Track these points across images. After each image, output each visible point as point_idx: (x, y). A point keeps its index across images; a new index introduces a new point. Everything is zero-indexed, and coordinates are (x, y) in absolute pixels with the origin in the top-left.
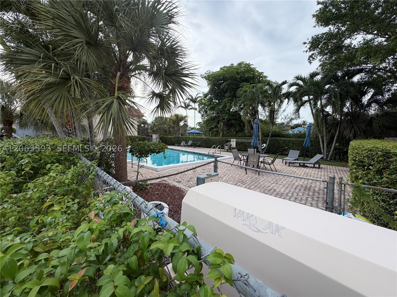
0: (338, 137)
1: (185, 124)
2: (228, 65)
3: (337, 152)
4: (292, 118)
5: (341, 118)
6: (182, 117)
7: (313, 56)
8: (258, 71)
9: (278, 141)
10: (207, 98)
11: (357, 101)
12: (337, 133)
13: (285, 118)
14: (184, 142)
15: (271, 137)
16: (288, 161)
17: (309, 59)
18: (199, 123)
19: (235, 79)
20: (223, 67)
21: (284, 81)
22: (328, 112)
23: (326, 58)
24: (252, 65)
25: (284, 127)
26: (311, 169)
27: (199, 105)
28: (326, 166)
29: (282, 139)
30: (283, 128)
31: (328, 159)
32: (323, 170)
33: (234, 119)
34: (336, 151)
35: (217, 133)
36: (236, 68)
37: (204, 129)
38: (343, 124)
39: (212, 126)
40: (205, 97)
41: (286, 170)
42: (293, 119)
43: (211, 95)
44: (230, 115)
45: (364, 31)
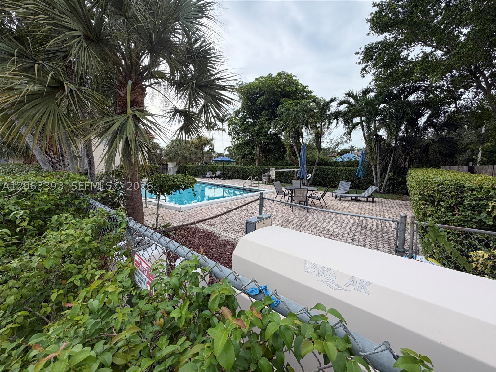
0: (392, 165)
1: (210, 149)
2: (265, 75)
3: (391, 183)
4: (338, 142)
5: (395, 144)
6: (207, 141)
7: (367, 69)
8: (301, 84)
9: (326, 170)
10: (239, 116)
11: (412, 124)
12: (391, 161)
13: (331, 142)
14: (211, 172)
15: (318, 165)
16: (339, 195)
17: (362, 72)
18: (229, 148)
19: (274, 93)
20: (259, 78)
21: (333, 97)
22: (381, 136)
23: (380, 72)
24: (295, 76)
25: (330, 153)
26: (365, 203)
27: (228, 125)
28: (380, 199)
29: (330, 167)
30: (328, 154)
31: (382, 191)
32: (377, 204)
33: (273, 144)
34: (389, 181)
35: (252, 162)
36: (275, 80)
37: (235, 155)
38: (398, 150)
39: (246, 152)
40: (237, 115)
41: (338, 205)
42: (340, 144)
43: (244, 112)
44: (268, 139)
45: (423, 42)
